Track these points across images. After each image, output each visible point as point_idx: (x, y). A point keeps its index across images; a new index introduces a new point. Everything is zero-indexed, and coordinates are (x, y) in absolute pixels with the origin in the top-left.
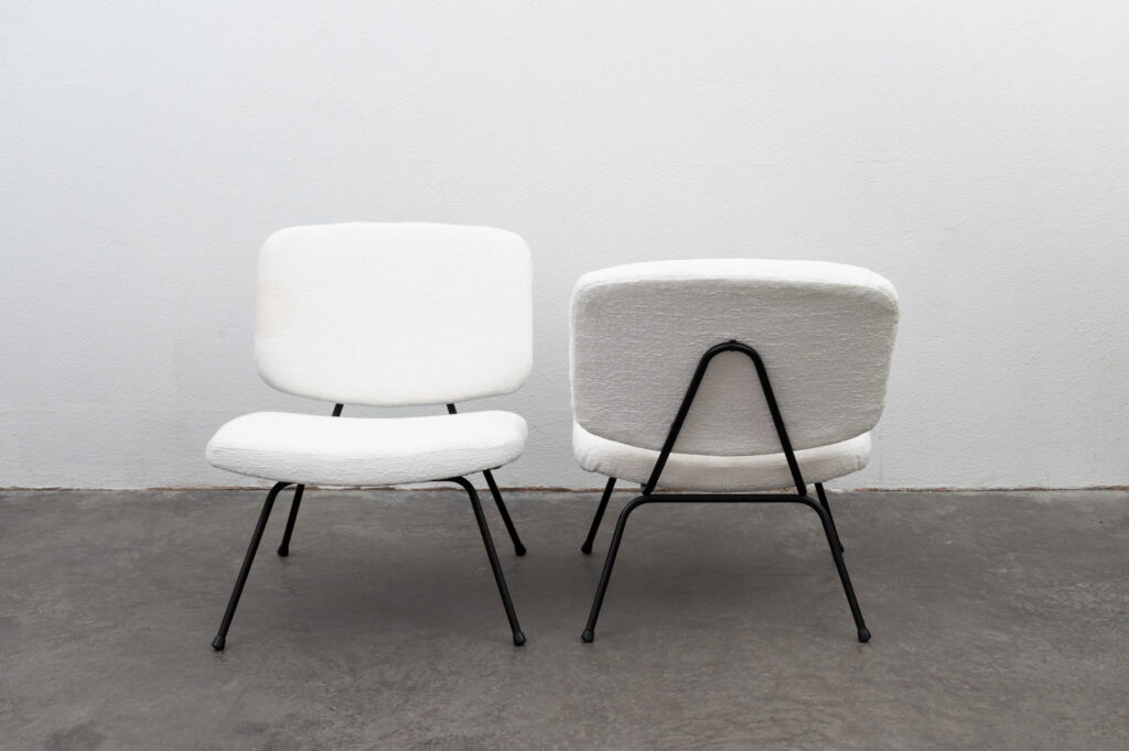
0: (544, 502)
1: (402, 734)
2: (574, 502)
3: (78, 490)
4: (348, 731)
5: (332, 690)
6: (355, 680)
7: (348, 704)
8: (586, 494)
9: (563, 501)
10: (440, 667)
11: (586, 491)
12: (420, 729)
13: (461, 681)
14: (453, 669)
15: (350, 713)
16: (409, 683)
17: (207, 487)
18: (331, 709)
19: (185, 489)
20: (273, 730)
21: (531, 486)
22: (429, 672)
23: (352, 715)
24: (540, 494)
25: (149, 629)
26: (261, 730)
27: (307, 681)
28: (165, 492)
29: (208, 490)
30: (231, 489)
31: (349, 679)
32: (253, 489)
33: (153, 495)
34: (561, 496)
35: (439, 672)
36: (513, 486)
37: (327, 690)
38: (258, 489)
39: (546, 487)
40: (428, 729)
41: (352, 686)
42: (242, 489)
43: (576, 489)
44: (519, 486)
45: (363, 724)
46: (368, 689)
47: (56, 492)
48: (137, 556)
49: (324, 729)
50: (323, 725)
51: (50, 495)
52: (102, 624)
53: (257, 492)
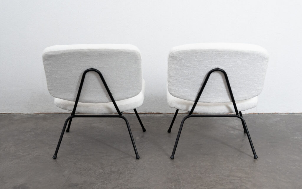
0: (155, 117)
1: (119, 187)
2: (163, 117)
3: (13, 114)
4: (103, 186)
5: (96, 174)
6: (103, 171)
7: (102, 178)
8: (167, 115)
9: (160, 117)
10: (128, 167)
11: (167, 114)
12: (124, 185)
13: (135, 171)
14: (132, 167)
15: (103, 180)
16: (120, 171)
17: (52, 113)
18: (97, 179)
19: (45, 113)
20: (80, 186)
21: (151, 112)
22: (125, 168)
23: (103, 181)
24: (153, 115)
25: (39, 155)
26: (76, 186)
27: (89, 171)
28: (40, 114)
29: (53, 114)
30: (59, 113)
31: (101, 170)
32: (66, 113)
33: (36, 115)
34: (160, 115)
35: (128, 168)
36: (145, 112)
37: (95, 174)
38: (68, 113)
39: (155, 112)
40: (127, 185)
41: (102, 172)
42: (63, 113)
43: (164, 113)
44: (147, 112)
45: (107, 184)
46: (107, 173)
47: (6, 114)
48: (33, 133)
49: (95, 185)
50: (95, 184)
51: (5, 115)
52: (25, 154)
53: (68, 114)
